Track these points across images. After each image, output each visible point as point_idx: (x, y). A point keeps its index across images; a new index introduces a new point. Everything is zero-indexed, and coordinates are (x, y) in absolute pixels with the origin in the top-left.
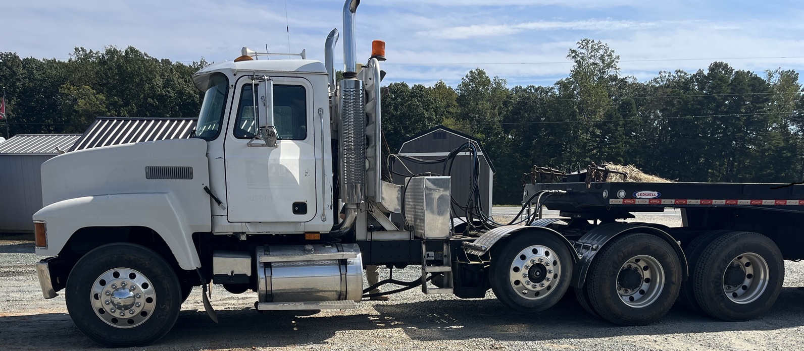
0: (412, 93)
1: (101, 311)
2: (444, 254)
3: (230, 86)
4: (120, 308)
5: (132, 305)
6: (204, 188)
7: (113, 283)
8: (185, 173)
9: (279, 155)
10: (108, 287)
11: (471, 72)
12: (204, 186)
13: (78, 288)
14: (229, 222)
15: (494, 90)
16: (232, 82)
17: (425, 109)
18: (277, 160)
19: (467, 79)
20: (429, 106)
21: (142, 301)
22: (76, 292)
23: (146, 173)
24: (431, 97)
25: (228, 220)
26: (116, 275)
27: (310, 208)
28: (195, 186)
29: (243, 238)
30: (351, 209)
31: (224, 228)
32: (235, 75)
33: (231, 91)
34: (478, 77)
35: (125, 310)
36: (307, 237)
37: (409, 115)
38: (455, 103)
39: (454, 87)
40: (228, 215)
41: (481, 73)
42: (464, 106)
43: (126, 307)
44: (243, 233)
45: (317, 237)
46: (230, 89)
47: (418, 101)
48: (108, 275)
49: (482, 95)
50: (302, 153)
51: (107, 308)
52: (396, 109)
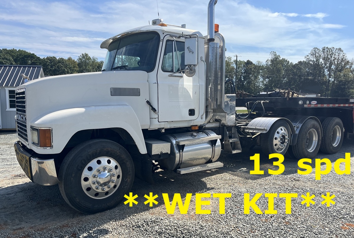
0: (58, 61)
1: (89, 189)
2: (232, 133)
3: (161, 40)
4: (101, 185)
5: (109, 182)
6: (146, 101)
7: (97, 168)
8: (135, 92)
9: (183, 82)
10: (94, 172)
11: (82, 54)
12: (146, 100)
13: (73, 175)
14: (159, 122)
15: (93, 62)
16: (162, 38)
17: (65, 68)
18: (183, 85)
19: (81, 57)
20: (67, 66)
21: (115, 178)
22: (72, 179)
23: (111, 92)
24: (67, 63)
25: (158, 121)
26: (99, 162)
27: (196, 112)
28: (141, 100)
29: (163, 131)
30: (210, 112)
31: (155, 126)
32: (163, 34)
33: (161, 43)
34: (85, 56)
35: (105, 186)
36: (193, 128)
37: (58, 70)
38: (77, 66)
39: (76, 60)
40: (158, 118)
41: (86, 55)
42: (80, 67)
43: (105, 184)
44: (163, 128)
45: (197, 128)
46: (160, 42)
47: (62, 64)
48: (93, 163)
49: (88, 64)
50: (194, 81)
51: (94, 187)
52: (52, 67)
